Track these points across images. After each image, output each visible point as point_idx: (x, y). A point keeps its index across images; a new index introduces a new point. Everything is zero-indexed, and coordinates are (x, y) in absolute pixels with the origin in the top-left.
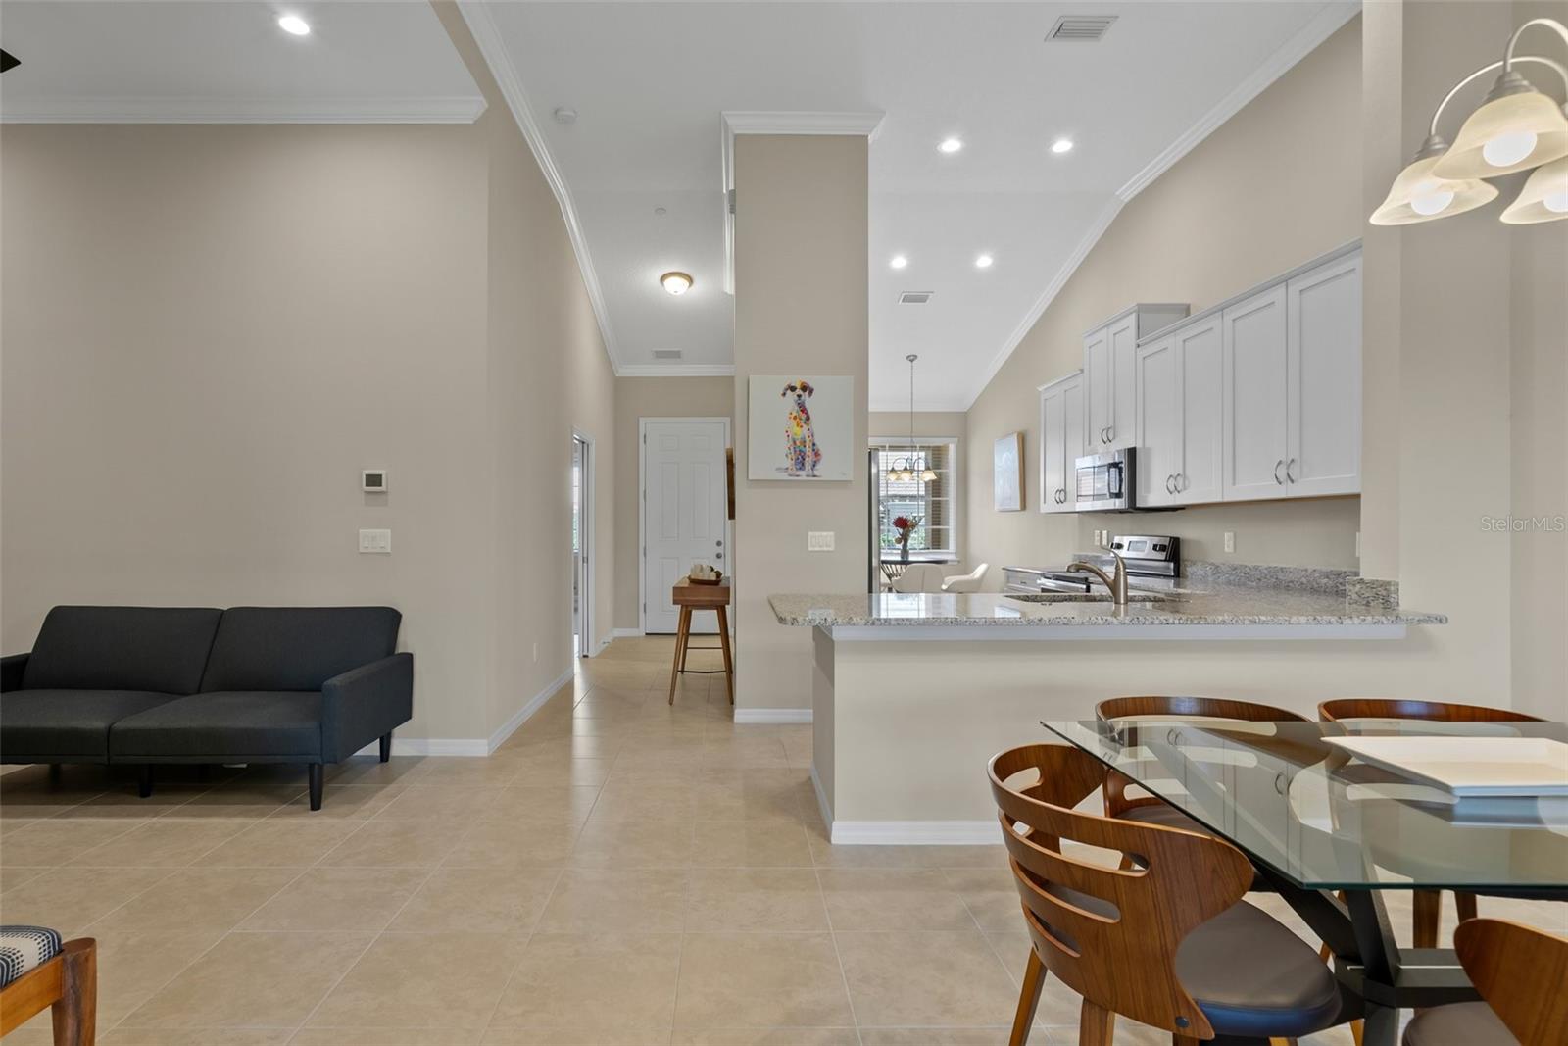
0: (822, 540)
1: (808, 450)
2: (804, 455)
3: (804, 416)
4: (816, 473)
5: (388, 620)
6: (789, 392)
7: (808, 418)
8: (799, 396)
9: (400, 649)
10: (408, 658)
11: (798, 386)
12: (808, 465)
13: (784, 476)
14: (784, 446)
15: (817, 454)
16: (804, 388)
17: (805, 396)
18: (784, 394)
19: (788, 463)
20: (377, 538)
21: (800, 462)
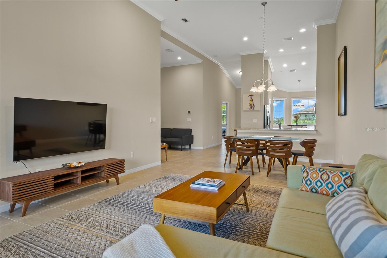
0: (255, 120)
1: (253, 106)
2: (252, 106)
3: (252, 100)
4: (254, 109)
5: (191, 130)
6: (250, 96)
7: (253, 100)
8: (251, 97)
9: (192, 134)
10: (193, 135)
11: (251, 95)
12: (253, 107)
13: (249, 110)
14: (249, 105)
15: (254, 106)
16: (252, 96)
17: (252, 97)
18: (249, 97)
19: (249, 108)
20: (189, 120)
21: (251, 108)
